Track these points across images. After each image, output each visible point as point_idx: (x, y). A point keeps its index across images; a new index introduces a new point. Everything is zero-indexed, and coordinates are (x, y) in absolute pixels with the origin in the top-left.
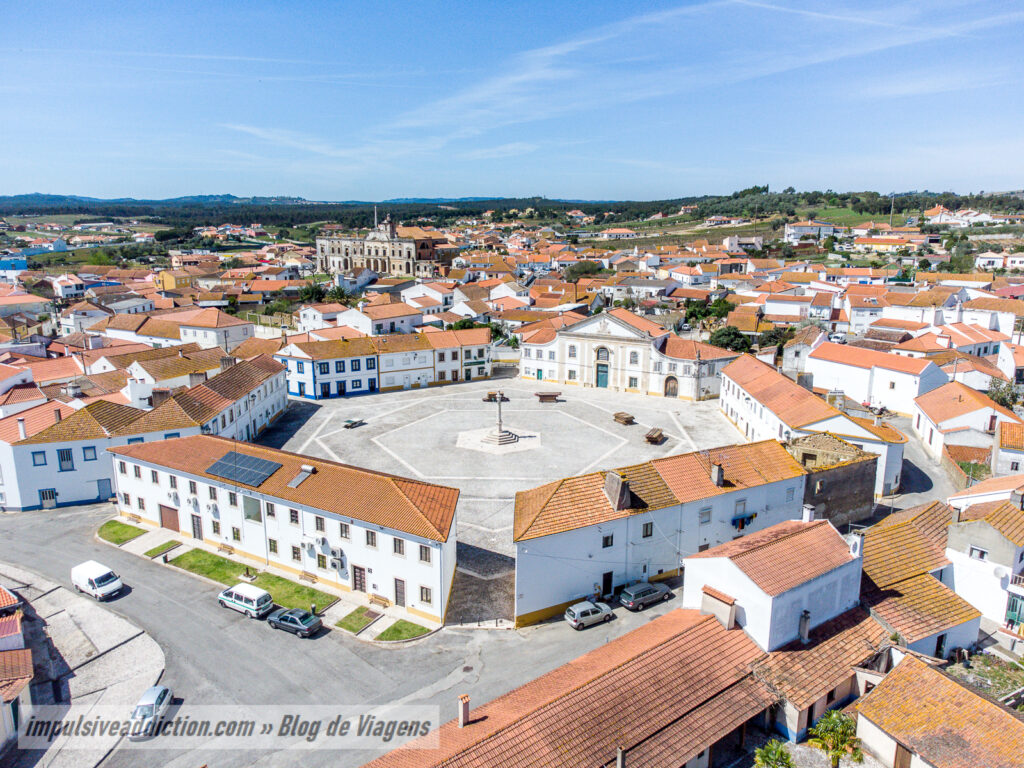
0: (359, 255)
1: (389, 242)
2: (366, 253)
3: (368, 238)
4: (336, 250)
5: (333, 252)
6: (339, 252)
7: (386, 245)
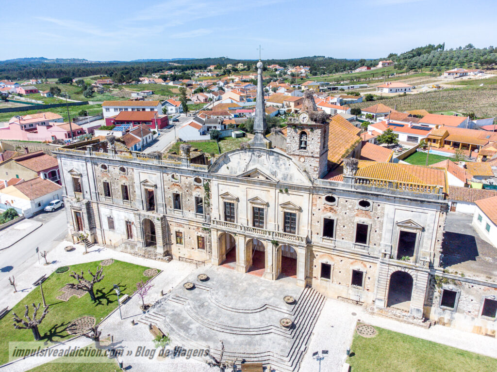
0: (190, 214)
1: (313, 190)
2: (216, 210)
3: (223, 171)
4: (116, 189)
5: (108, 193)
6: (126, 197)
7: (301, 200)
